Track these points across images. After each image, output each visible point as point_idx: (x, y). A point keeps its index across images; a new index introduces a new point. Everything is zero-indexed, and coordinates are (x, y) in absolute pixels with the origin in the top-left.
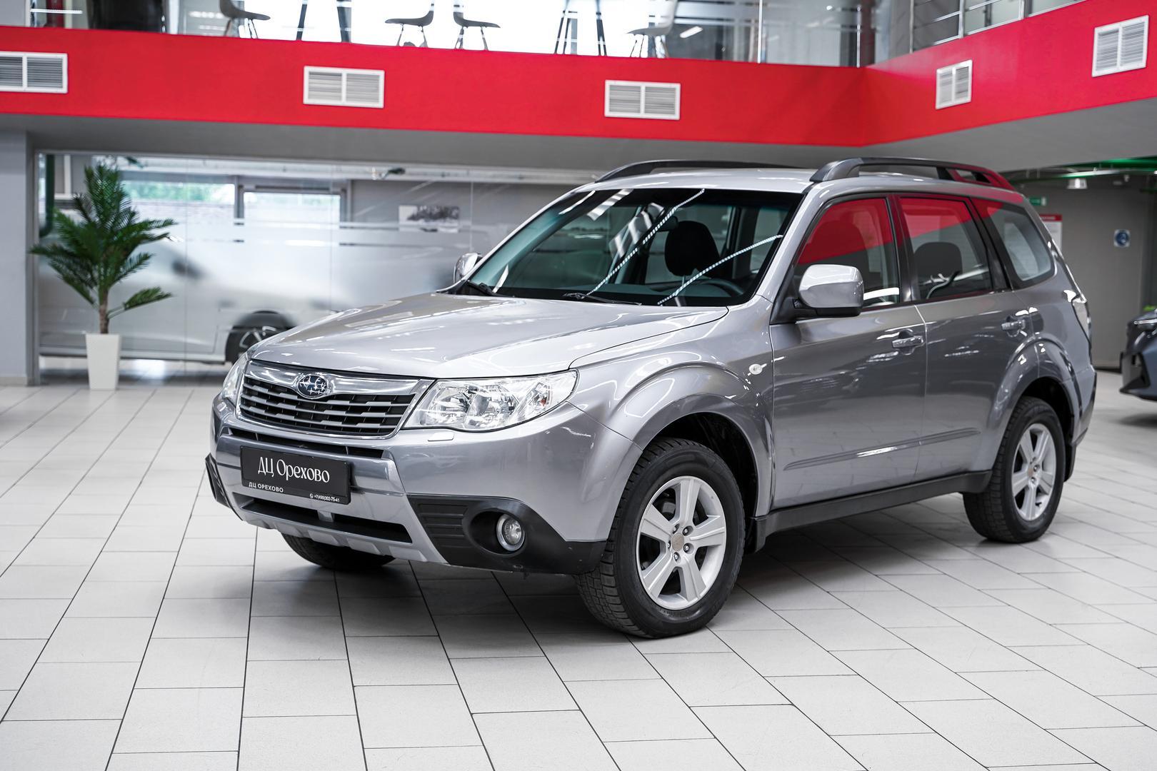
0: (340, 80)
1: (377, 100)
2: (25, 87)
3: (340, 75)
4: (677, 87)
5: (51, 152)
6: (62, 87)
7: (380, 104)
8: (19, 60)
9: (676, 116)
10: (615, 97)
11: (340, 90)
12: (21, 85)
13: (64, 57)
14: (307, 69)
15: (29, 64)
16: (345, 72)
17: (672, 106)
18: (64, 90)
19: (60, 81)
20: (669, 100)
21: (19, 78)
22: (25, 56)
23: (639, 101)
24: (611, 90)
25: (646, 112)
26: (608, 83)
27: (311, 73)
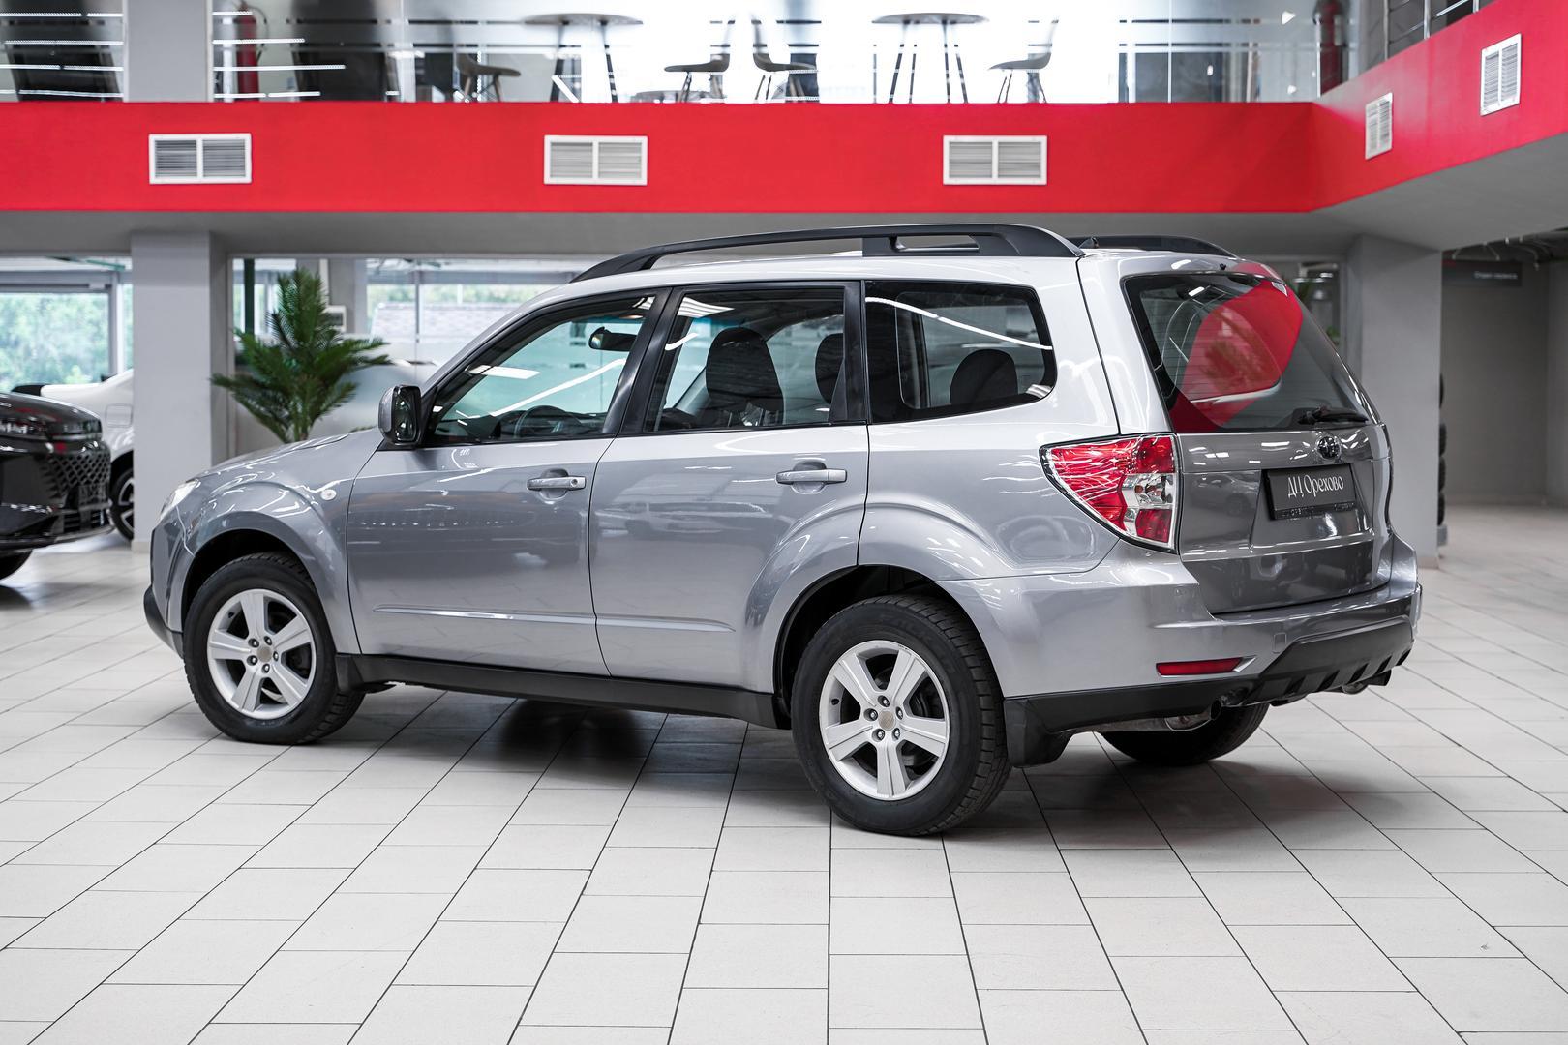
0: (592, 151)
1: (639, 175)
2: (200, 178)
3: (591, 145)
4: (1043, 140)
5: (249, 256)
6: (244, 176)
7: (643, 181)
8: (193, 144)
9: (1043, 180)
10: (957, 157)
11: (590, 164)
12: (195, 174)
13: (246, 138)
14: (549, 139)
15: (206, 148)
16: (596, 140)
17: (1037, 166)
18: (247, 179)
19: (243, 168)
20: (1029, 158)
21: (192, 166)
22: (200, 138)
23: (990, 162)
24: (951, 148)
25: (999, 176)
26: (947, 140)
27: (553, 144)
